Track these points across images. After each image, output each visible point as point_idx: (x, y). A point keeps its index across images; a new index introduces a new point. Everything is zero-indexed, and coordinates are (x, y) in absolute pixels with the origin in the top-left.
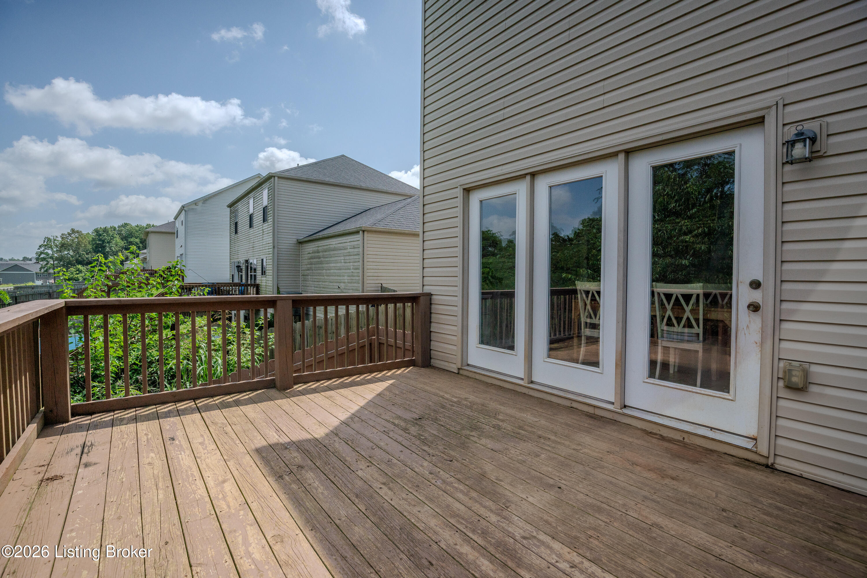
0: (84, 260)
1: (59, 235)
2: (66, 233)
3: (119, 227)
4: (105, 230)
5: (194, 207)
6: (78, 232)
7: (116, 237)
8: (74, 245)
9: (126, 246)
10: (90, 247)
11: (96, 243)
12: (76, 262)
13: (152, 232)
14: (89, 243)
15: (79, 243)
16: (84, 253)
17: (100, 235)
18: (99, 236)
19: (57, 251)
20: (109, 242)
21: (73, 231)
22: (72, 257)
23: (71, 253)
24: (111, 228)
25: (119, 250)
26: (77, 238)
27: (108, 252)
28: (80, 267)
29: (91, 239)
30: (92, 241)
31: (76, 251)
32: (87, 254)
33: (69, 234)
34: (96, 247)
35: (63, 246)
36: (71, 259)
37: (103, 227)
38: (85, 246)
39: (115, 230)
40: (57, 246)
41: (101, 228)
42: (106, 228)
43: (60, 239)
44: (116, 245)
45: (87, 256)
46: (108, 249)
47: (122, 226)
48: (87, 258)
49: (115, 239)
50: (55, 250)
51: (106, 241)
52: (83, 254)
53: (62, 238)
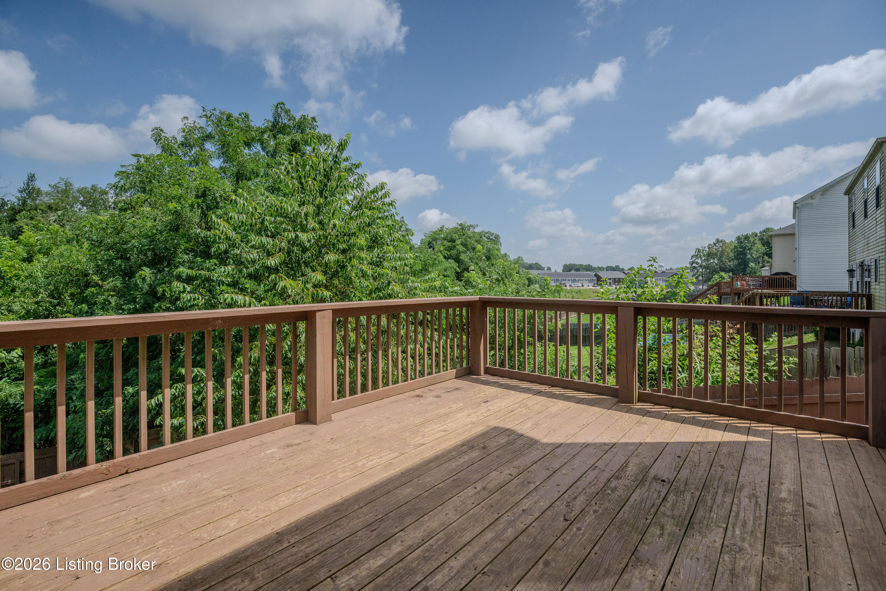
0: (727, 268)
1: (706, 245)
2: (712, 243)
3: (760, 232)
4: (747, 237)
5: (810, 201)
6: (722, 241)
7: (757, 244)
8: (718, 254)
9: (767, 251)
10: (732, 255)
11: (737, 251)
12: (720, 270)
13: (775, 235)
14: (731, 251)
15: (723, 251)
16: (727, 260)
17: (742, 243)
18: (740, 244)
19: (705, 260)
20: (749, 249)
21: (717, 240)
22: (717, 265)
23: (716, 261)
24: (753, 234)
25: (760, 257)
26: (721, 247)
27: (749, 259)
28: (723, 274)
29: (733, 247)
30: (734, 249)
31: (720, 260)
32: (730, 262)
33: (715, 244)
34: (738, 255)
35: (710, 255)
36: (716, 267)
37: (745, 234)
38: (728, 254)
39: (756, 236)
40: (704, 255)
41: (742, 235)
42: (747, 235)
43: (707, 249)
44: (757, 252)
45: (729, 264)
46: (749, 256)
47: (764, 231)
48: (729, 266)
49: (756, 245)
50: (703, 259)
51: (747, 248)
52: (726, 262)
53: (709, 248)
